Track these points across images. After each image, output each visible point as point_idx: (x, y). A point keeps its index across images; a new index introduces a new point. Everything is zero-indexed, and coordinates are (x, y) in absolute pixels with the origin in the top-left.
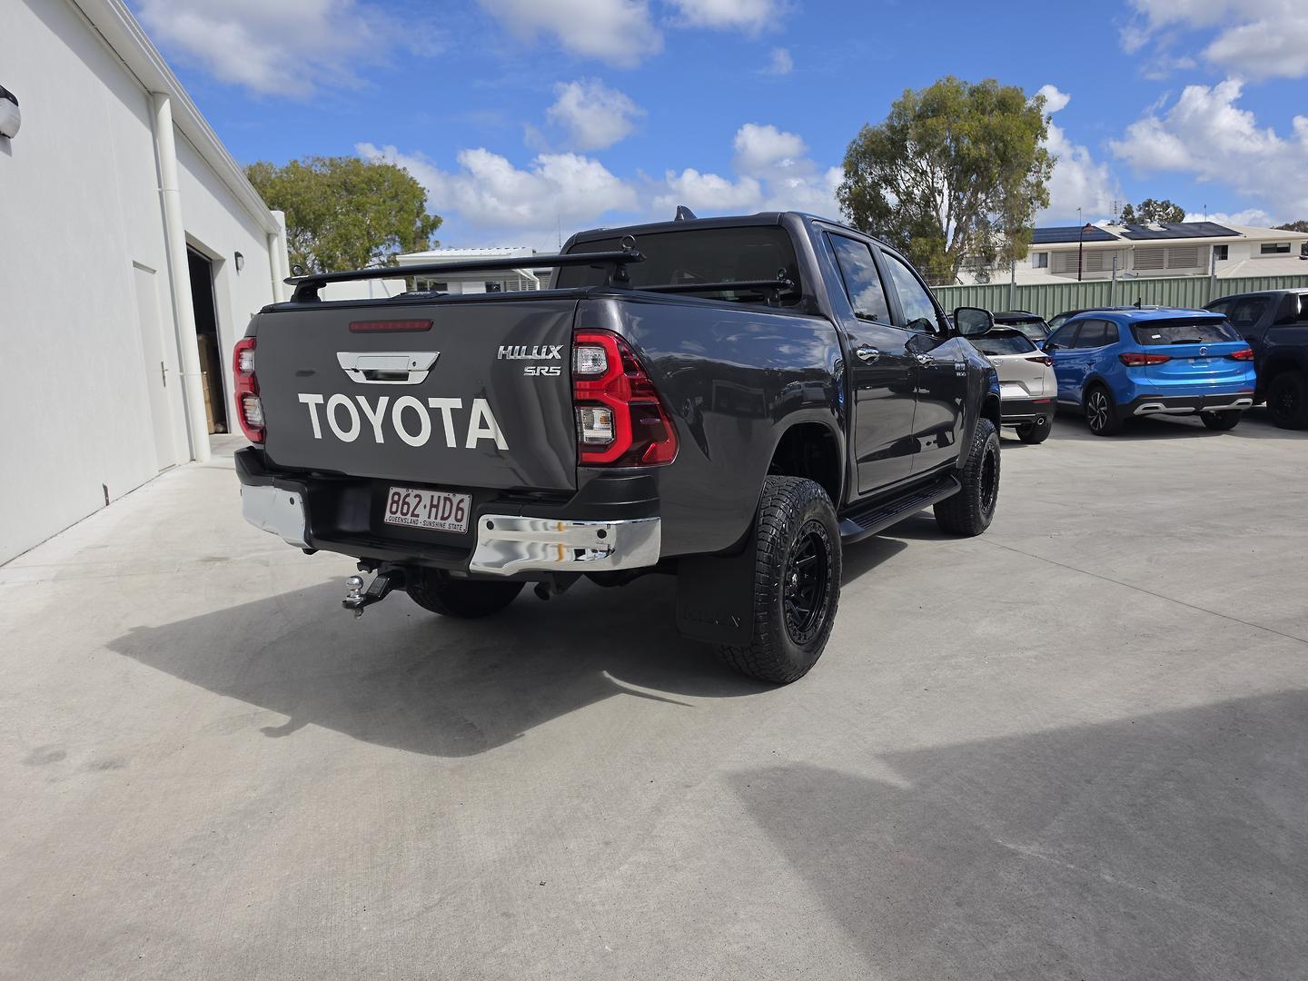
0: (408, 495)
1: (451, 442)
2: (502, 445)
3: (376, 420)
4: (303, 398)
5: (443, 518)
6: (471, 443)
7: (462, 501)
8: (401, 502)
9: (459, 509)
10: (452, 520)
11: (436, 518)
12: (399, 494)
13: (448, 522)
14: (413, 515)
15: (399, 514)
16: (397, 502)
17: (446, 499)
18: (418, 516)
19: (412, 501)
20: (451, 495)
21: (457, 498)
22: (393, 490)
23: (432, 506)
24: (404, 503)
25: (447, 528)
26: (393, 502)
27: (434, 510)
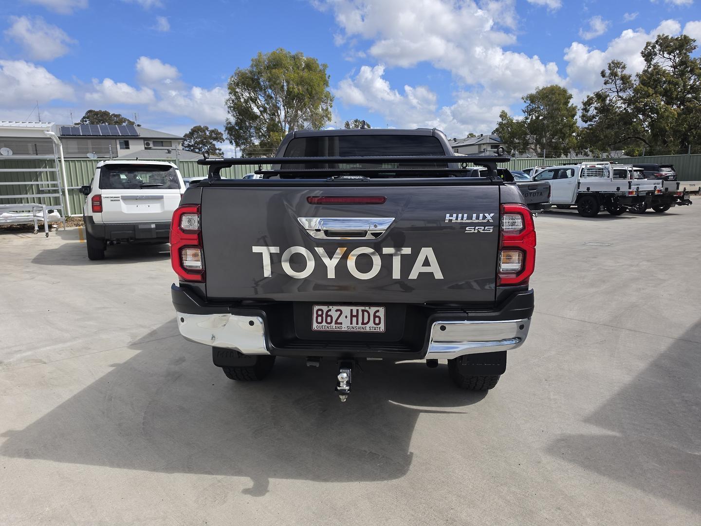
0: (330, 310)
1: (396, 274)
2: (439, 275)
3: (331, 264)
4: (256, 249)
5: (363, 323)
6: (413, 275)
7: (378, 311)
8: (324, 316)
9: (375, 317)
10: (371, 324)
11: (357, 324)
12: (322, 311)
13: (368, 326)
14: (336, 323)
15: (324, 324)
16: (321, 316)
17: (363, 311)
18: (341, 324)
19: (335, 315)
20: (367, 308)
21: (372, 310)
22: (316, 308)
23: (352, 316)
24: (327, 316)
25: (368, 329)
26: (318, 316)
27: (354, 319)
